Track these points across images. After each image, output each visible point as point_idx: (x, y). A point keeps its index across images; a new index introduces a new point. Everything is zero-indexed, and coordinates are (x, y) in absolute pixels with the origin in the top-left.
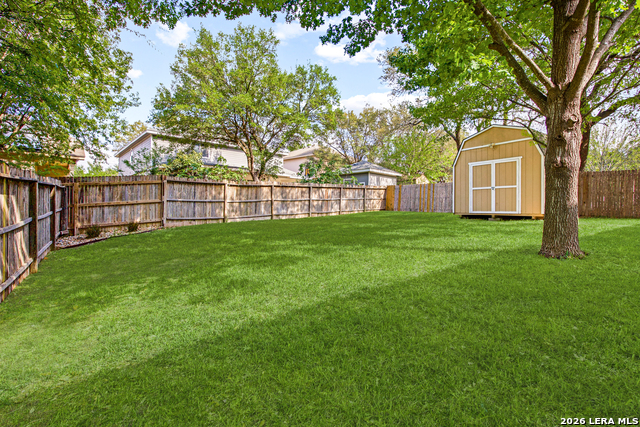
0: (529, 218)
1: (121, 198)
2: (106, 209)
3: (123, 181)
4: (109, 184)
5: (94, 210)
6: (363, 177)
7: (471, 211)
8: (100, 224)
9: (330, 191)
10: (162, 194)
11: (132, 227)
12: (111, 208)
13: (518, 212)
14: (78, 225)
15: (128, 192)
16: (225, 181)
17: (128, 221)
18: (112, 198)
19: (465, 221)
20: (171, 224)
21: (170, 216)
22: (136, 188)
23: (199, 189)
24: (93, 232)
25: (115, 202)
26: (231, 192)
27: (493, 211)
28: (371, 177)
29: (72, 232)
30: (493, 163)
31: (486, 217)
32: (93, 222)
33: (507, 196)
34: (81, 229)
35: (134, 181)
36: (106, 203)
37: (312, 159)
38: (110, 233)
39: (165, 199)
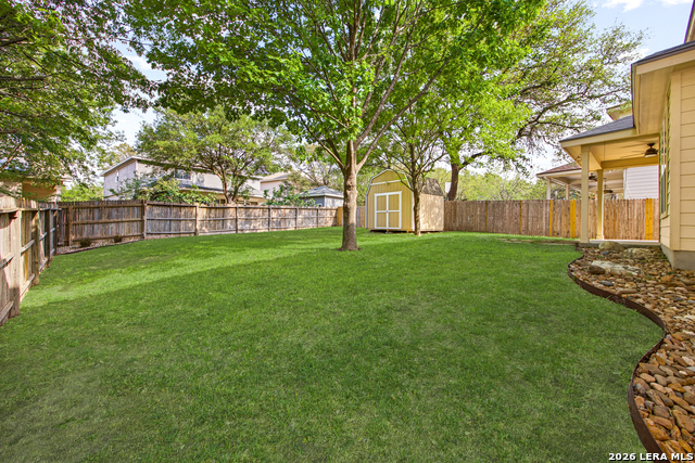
0: (405, 232)
1: (108, 217)
2: (96, 226)
3: (110, 204)
4: (98, 207)
5: (86, 227)
6: (320, 200)
7: (376, 228)
8: (91, 237)
9: (287, 211)
10: (143, 214)
11: (118, 239)
12: (100, 226)
13: (400, 228)
14: (72, 237)
15: (114, 213)
16: (197, 204)
17: (114, 235)
18: (100, 217)
19: (373, 234)
20: (150, 237)
21: (150, 231)
22: (120, 209)
23: (174, 210)
24: (85, 243)
25: (104, 220)
26: (201, 213)
27: (387, 228)
28: (326, 199)
29: (67, 244)
30: (387, 194)
31: (384, 231)
32: (85, 236)
33: (394, 217)
34: (74, 241)
35: (119, 205)
36: (96, 221)
37: (286, 182)
38: (100, 243)
39: (145, 218)
